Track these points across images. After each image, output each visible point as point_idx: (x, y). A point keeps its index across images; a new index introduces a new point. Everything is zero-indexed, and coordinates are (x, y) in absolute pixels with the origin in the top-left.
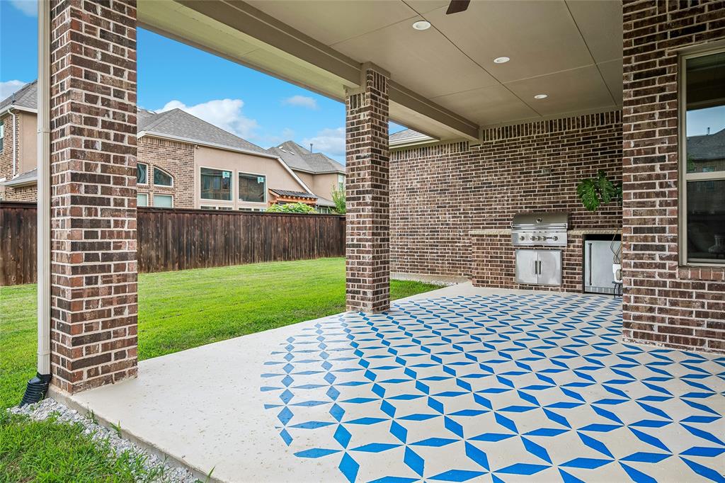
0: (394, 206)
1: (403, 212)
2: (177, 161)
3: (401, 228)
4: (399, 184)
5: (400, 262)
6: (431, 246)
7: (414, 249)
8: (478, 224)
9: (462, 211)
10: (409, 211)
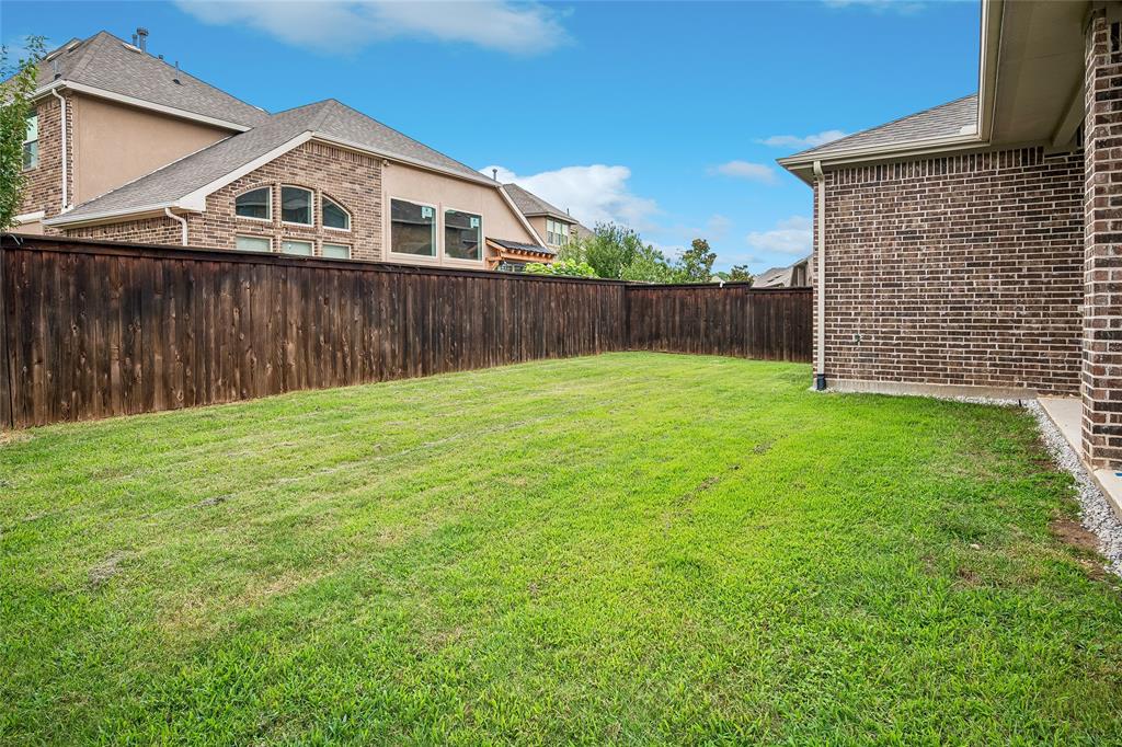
0: (869, 262)
1: (888, 273)
2: (357, 187)
3: (883, 303)
4: (880, 223)
5: (881, 361)
6: (954, 333)
7: (914, 339)
8: (1063, 295)
9: (1025, 272)
10: (903, 271)
